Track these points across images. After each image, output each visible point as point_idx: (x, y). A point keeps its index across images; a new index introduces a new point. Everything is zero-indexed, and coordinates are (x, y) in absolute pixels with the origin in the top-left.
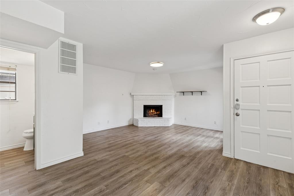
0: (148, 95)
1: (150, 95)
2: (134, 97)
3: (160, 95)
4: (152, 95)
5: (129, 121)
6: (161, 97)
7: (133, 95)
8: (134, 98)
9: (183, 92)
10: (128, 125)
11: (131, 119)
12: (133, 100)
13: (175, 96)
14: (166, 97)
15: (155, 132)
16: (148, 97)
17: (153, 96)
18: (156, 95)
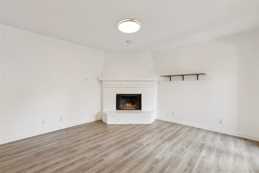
0: (122, 81)
1: (125, 81)
2: (103, 83)
3: (138, 81)
4: (127, 81)
5: (96, 116)
6: (139, 83)
7: (102, 81)
8: (103, 85)
9: (170, 76)
10: (95, 120)
11: (99, 113)
12: (102, 87)
13: (159, 82)
14: (146, 83)
15: (128, 136)
16: (122, 83)
17: (129, 81)
18: (133, 81)
